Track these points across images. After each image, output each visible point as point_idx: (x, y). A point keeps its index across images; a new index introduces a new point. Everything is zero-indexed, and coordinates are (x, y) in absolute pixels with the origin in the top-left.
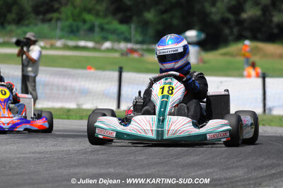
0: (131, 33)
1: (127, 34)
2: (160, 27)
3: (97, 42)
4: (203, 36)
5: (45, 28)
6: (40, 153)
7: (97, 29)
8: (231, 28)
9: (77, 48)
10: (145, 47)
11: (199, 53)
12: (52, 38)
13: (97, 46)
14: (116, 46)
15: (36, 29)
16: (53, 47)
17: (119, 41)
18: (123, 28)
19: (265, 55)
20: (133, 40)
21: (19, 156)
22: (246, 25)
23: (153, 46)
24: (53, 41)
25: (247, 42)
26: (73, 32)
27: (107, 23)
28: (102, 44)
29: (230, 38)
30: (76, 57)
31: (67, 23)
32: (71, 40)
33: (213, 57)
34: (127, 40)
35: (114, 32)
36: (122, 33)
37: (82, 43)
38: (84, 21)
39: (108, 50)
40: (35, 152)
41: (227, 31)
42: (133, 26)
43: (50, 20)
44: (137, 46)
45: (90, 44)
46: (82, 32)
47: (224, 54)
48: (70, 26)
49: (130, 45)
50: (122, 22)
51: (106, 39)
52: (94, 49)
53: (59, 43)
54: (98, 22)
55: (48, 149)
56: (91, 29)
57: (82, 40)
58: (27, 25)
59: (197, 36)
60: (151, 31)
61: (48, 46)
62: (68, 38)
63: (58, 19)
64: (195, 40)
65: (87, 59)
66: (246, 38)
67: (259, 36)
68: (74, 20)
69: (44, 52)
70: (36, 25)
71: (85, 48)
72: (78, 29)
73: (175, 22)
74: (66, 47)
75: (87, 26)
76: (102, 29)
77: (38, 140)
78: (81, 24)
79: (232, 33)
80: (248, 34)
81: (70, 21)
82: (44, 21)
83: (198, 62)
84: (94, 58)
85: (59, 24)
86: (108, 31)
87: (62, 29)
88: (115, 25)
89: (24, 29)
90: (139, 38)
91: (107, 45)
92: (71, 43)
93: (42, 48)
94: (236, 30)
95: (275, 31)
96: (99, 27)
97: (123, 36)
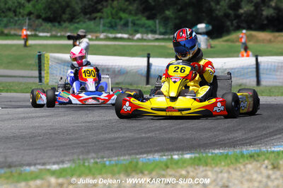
0: (155, 27)
1: (153, 27)
2: (177, 21)
3: (131, 35)
4: (210, 27)
5: (91, 24)
6: (89, 122)
7: (130, 24)
8: (232, 21)
9: (116, 39)
10: (167, 37)
11: (208, 40)
12: (96, 32)
13: (130, 37)
15: (84, 25)
16: (97, 39)
17: (147, 33)
18: (150, 23)
19: (258, 41)
20: (158, 32)
21: (74, 125)
22: (243, 18)
24: (98, 34)
25: (244, 31)
26: (112, 27)
27: (138, 20)
28: (135, 35)
29: (231, 28)
31: (108, 20)
32: (111, 33)
34: (154, 32)
35: (143, 26)
36: (150, 27)
37: (119, 35)
38: (121, 19)
39: (139, 40)
40: (86, 122)
41: (229, 23)
42: (157, 21)
43: (95, 19)
44: (162, 37)
45: (125, 36)
46: (119, 27)
47: (227, 41)
48: (110, 23)
49: (157, 36)
50: (149, 18)
51: (137, 32)
52: (128, 39)
53: (102, 36)
54: (130, 19)
55: (94, 119)
56: (126, 25)
57: (119, 33)
58: (78, 23)
59: (206, 27)
60: (171, 25)
61: (94, 38)
62: (108, 32)
63: (101, 18)
64: (204, 30)
65: (124, 47)
66: (244, 28)
67: (253, 26)
68: (113, 18)
69: (91, 43)
70: (85, 22)
71: (121, 39)
72: (116, 25)
73: (189, 17)
74: (107, 39)
75: (122, 22)
76: (134, 24)
77: (88, 112)
78: (118, 21)
79: (232, 25)
80: (244, 25)
81: (110, 18)
82: (90, 19)
83: (207, 48)
84: (130, 46)
85: (102, 21)
86: (138, 25)
87: (104, 25)
88: (144, 20)
89: (76, 25)
90: (162, 30)
91: (138, 36)
92: (111, 35)
93: (90, 39)
94: (234, 22)
95: (265, 22)
96: (132, 22)
97: (150, 29)
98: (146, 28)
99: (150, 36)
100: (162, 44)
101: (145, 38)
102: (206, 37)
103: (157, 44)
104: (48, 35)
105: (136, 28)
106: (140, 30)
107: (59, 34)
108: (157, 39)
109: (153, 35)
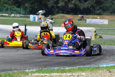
0: (21, 11)
1: (19, 11)
2: (31, 9)
3: (9, 14)
8: (55, 9)
9: (2, 16)
10: (26, 16)
18: (18, 9)
20: (22, 13)
23: (29, 16)
26: (1, 11)
27: (13, 8)
29: (55, 13)
34: (20, 13)
35: (15, 10)
36: (18, 11)
38: (5, 7)
39: (13, 17)
44: (24, 15)
45: (7, 15)
49: (21, 15)
50: (18, 7)
51: (12, 13)
54: (9, 7)
56: (7, 10)
60: (28, 10)
64: (43, 13)
66: (60, 13)
67: (64, 12)
68: (1, 6)
71: (5, 16)
72: (3, 10)
73: (36, 7)
84: (9, 19)
86: (13, 10)
88: (15, 8)
90: (24, 13)
91: (13, 15)
95: (70, 10)
96: (10, 9)
97: (18, 12)
98: (16, 11)
99: (18, 15)
100: (24, 19)
101: (16, 16)
102: (44, 16)
103: (21, 19)
105: (12, 11)
106: (14, 12)
108: (21, 17)
109: (19, 15)
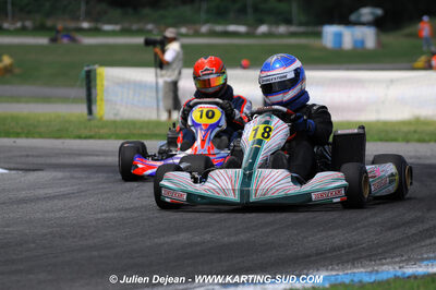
0: (291, 13)
1: (287, 14)
4: (380, 12)
5: (187, 10)
7: (250, 11)
9: (226, 34)
10: (310, 29)
11: (378, 35)
12: (195, 22)
13: (251, 30)
14: (274, 29)
15: (175, 12)
16: (197, 34)
17: (277, 24)
20: (295, 21)
23: (316, 29)
24: (197, 27)
26: (221, 14)
28: (256, 28)
30: (225, 45)
31: (214, 4)
32: (219, 24)
33: (395, 40)
34: (288, 21)
35: (271, 12)
36: (281, 13)
37: (232, 28)
39: (265, 35)
42: (294, 4)
44: (301, 29)
45: (242, 29)
46: (232, 15)
48: (218, 8)
49: (293, 29)
51: (261, 22)
52: (247, 35)
53: (204, 29)
56: (243, 10)
57: (232, 23)
58: (165, 8)
61: (191, 32)
62: (215, 22)
64: (370, 18)
70: (176, 7)
71: (235, 34)
72: (227, 11)
74: (212, 34)
75: (237, 6)
76: (257, 10)
83: (377, 46)
85: (204, 5)
86: (262, 11)
87: (208, 12)
88: (273, 3)
89: (162, 12)
90: (303, 18)
91: (263, 29)
92: (219, 28)
96: (253, 7)
97: (282, 17)
98: (277, 15)
99: (282, 29)
100: (303, 41)
103: (293, 41)
104: (117, 28)
105: (260, 16)
107: (135, 27)
108: (293, 35)
109: (288, 27)
